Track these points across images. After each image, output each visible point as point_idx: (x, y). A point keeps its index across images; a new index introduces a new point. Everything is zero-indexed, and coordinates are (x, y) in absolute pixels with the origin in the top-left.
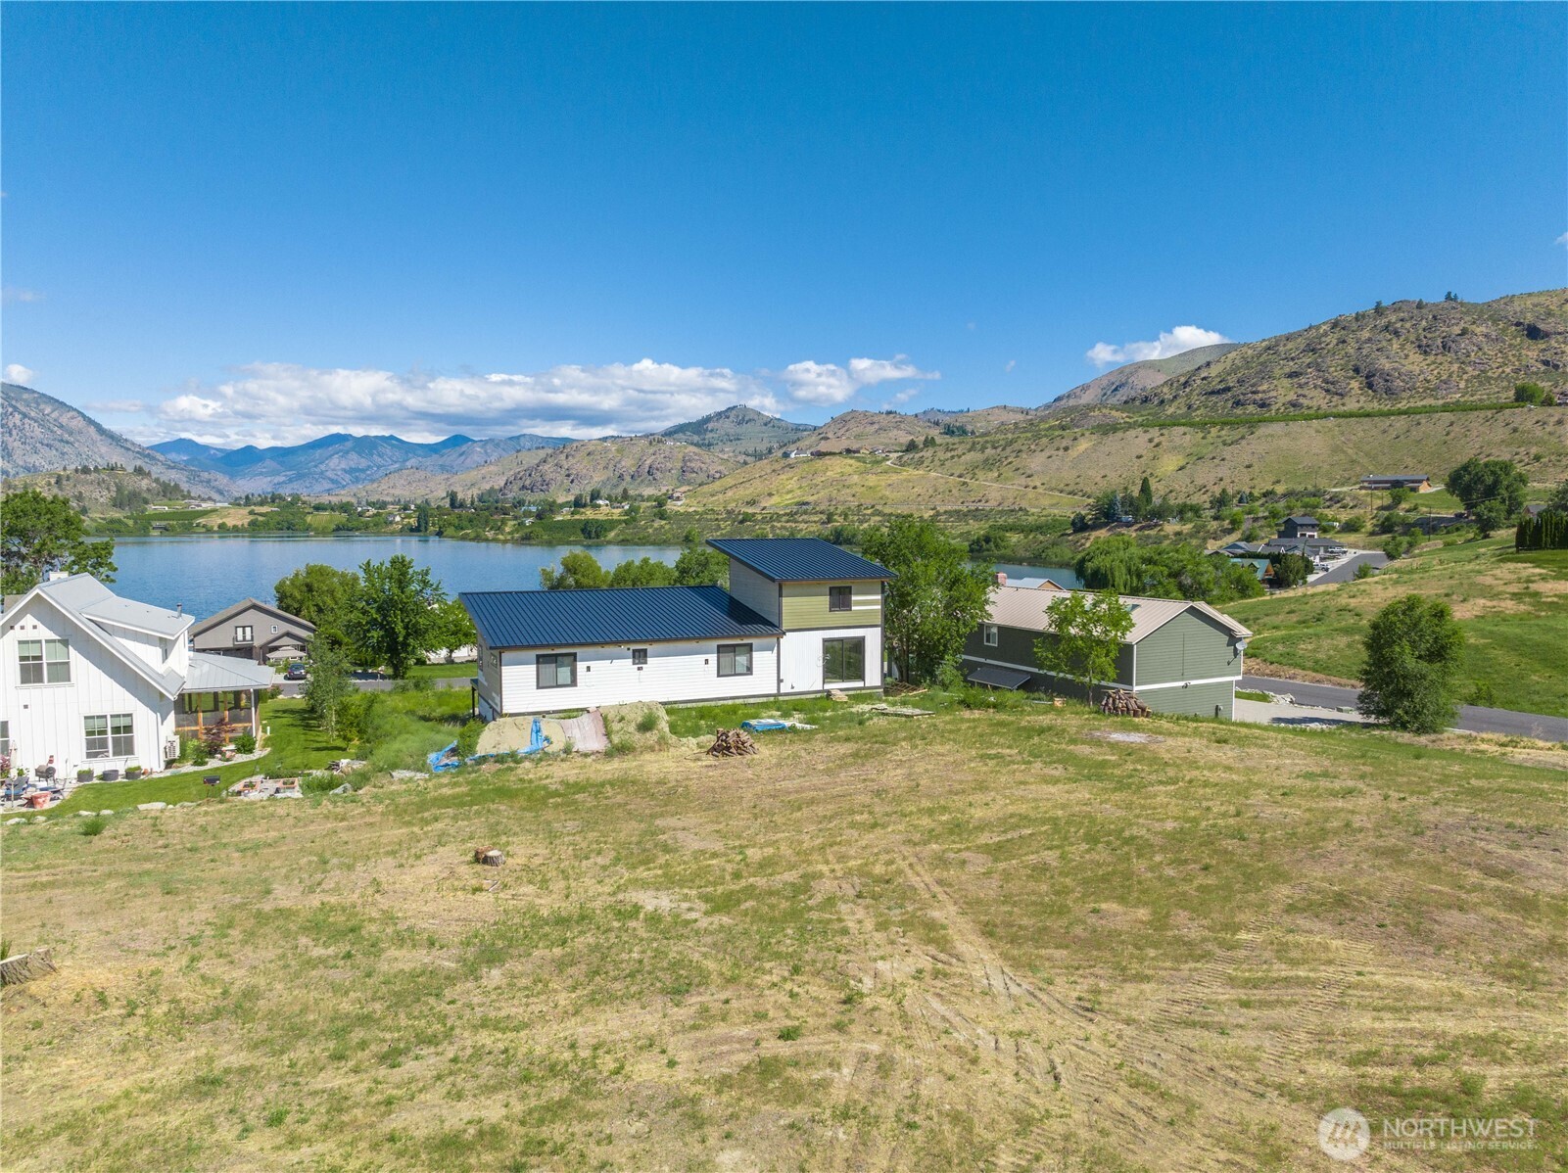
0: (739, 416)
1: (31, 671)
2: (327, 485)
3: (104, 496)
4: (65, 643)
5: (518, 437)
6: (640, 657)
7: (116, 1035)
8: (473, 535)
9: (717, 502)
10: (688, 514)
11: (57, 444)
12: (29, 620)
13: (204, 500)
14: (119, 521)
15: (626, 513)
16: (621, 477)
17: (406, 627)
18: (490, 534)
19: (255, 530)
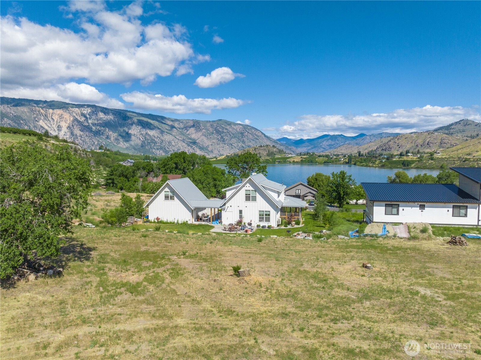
0: (465, 123)
1: (248, 198)
2: (322, 150)
3: (265, 153)
4: (255, 191)
5: (381, 134)
6: (422, 207)
7: (264, 295)
8: (365, 165)
9: (454, 154)
10: (442, 158)
11: (255, 140)
12: (248, 185)
13: (289, 154)
14: (268, 160)
15: (418, 158)
16: (417, 146)
17: (344, 192)
18: (371, 165)
19: (302, 162)
